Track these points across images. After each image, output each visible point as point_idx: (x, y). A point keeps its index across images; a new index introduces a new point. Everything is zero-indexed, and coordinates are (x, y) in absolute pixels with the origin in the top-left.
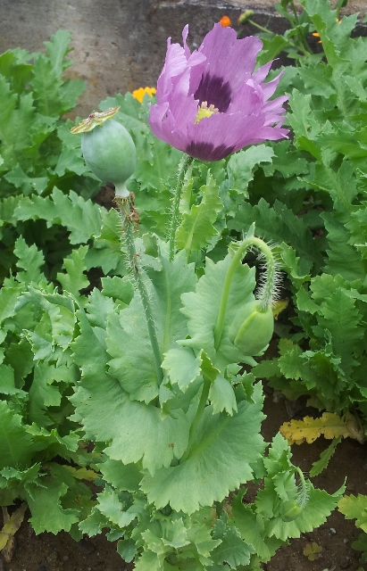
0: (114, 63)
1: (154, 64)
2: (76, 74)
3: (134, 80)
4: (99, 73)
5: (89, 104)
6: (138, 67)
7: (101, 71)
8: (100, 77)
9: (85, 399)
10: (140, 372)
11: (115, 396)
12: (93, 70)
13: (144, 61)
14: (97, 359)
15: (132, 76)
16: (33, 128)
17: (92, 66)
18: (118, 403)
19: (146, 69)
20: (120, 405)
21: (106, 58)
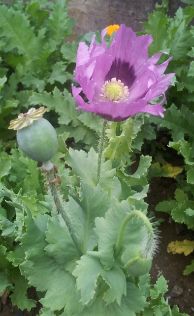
0: (100, 6)
1: (123, 8)
2: (79, 10)
3: (111, 16)
4: (91, 11)
5: (85, 28)
6: (113, 9)
7: (93, 10)
8: (92, 13)
9: (30, 266)
10: (68, 253)
11: (51, 264)
12: (88, 9)
13: (117, 6)
14: (38, 245)
15: (110, 14)
16: (44, 48)
17: (88, 7)
18: (52, 268)
19: (118, 11)
20: (54, 270)
21: (96, 3)
